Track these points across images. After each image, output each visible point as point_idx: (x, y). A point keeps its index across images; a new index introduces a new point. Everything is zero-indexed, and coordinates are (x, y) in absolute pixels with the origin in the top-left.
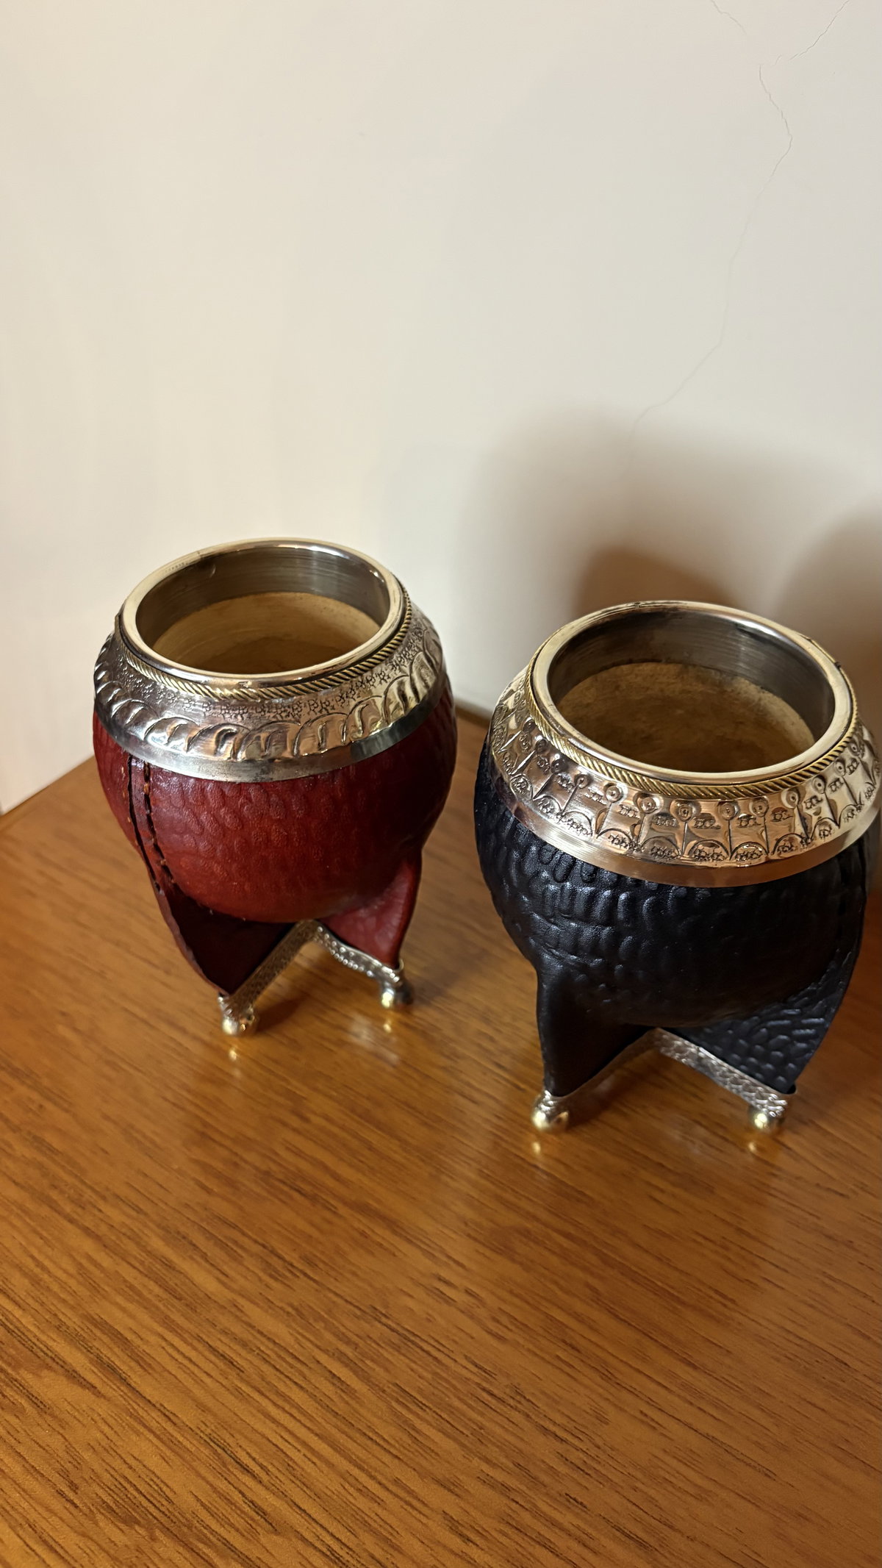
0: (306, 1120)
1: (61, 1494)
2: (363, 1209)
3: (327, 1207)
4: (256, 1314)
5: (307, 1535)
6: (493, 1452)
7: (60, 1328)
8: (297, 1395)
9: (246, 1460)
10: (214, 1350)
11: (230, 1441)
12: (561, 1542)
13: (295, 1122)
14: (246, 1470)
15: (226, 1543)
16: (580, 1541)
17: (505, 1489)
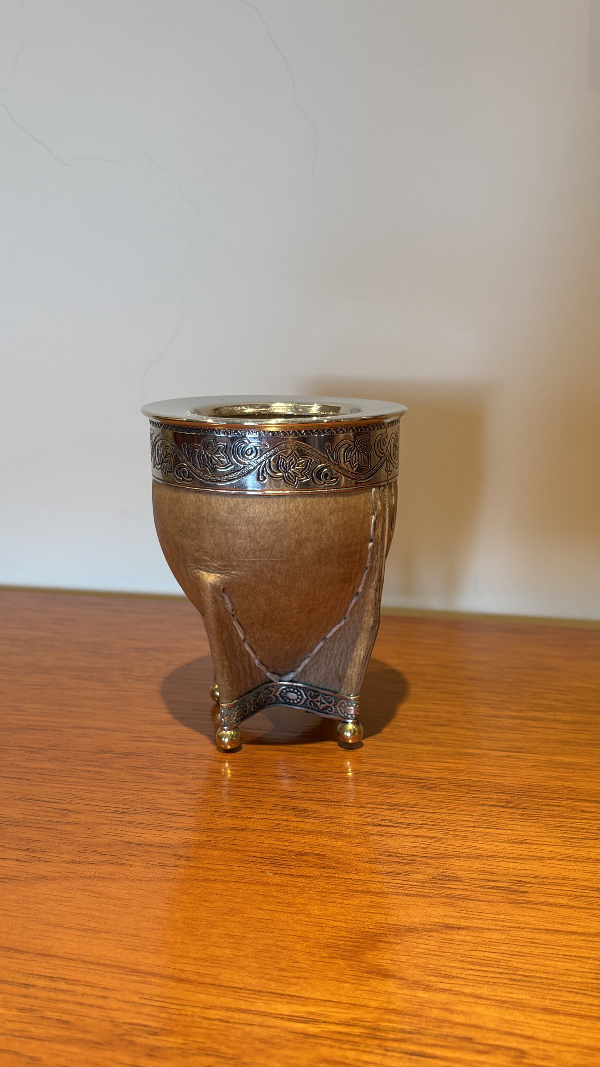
0: (25, 711)
2: (80, 727)
3: (52, 730)
4: (28, 765)
5: (99, 810)
6: (198, 772)
8: (71, 780)
9: (51, 800)
11: (35, 797)
12: (250, 785)
13: (18, 713)
14: (51, 802)
15: (51, 821)
16: (259, 783)
17: (208, 779)
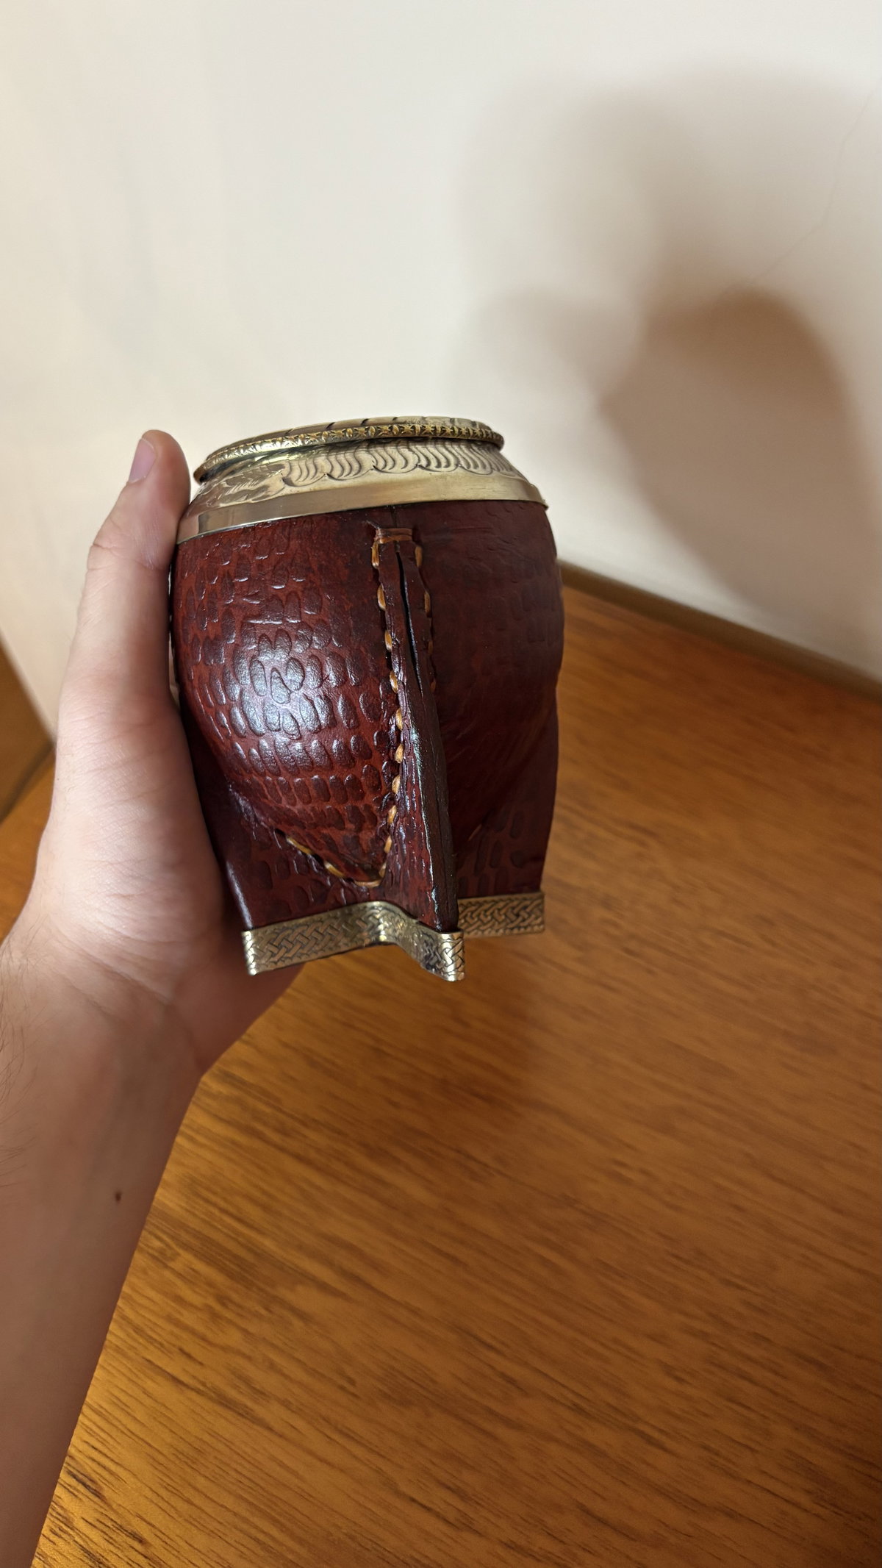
1: (342, 1388)
7: (301, 1247)
10: (439, 1252)
